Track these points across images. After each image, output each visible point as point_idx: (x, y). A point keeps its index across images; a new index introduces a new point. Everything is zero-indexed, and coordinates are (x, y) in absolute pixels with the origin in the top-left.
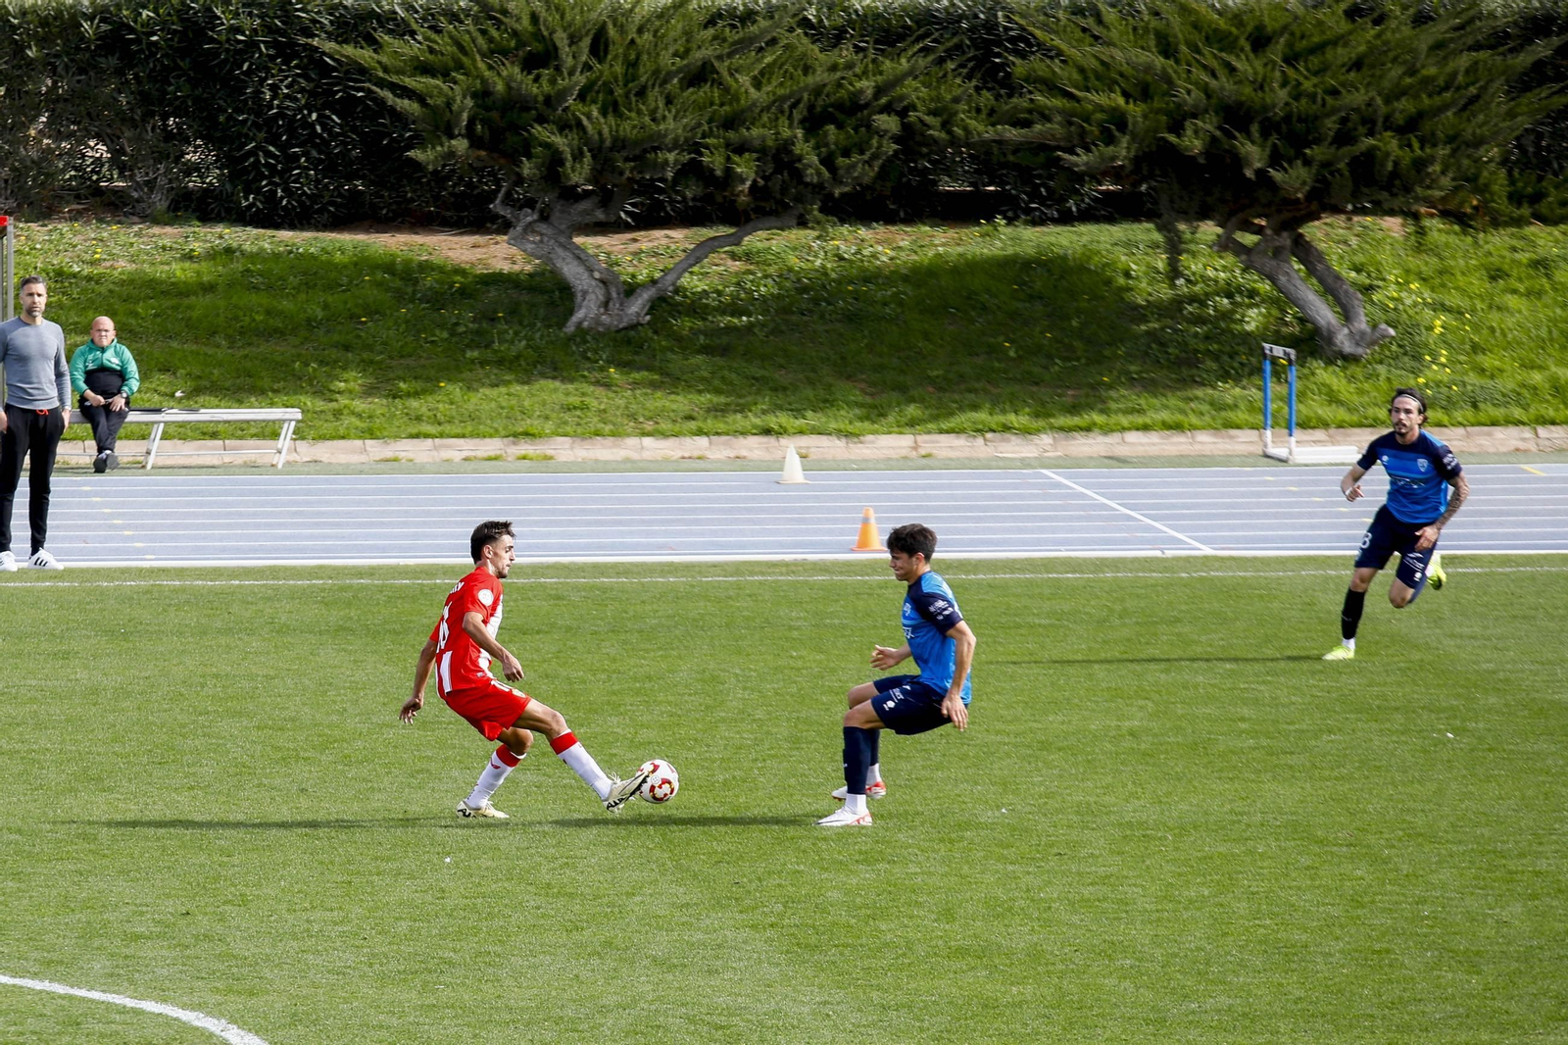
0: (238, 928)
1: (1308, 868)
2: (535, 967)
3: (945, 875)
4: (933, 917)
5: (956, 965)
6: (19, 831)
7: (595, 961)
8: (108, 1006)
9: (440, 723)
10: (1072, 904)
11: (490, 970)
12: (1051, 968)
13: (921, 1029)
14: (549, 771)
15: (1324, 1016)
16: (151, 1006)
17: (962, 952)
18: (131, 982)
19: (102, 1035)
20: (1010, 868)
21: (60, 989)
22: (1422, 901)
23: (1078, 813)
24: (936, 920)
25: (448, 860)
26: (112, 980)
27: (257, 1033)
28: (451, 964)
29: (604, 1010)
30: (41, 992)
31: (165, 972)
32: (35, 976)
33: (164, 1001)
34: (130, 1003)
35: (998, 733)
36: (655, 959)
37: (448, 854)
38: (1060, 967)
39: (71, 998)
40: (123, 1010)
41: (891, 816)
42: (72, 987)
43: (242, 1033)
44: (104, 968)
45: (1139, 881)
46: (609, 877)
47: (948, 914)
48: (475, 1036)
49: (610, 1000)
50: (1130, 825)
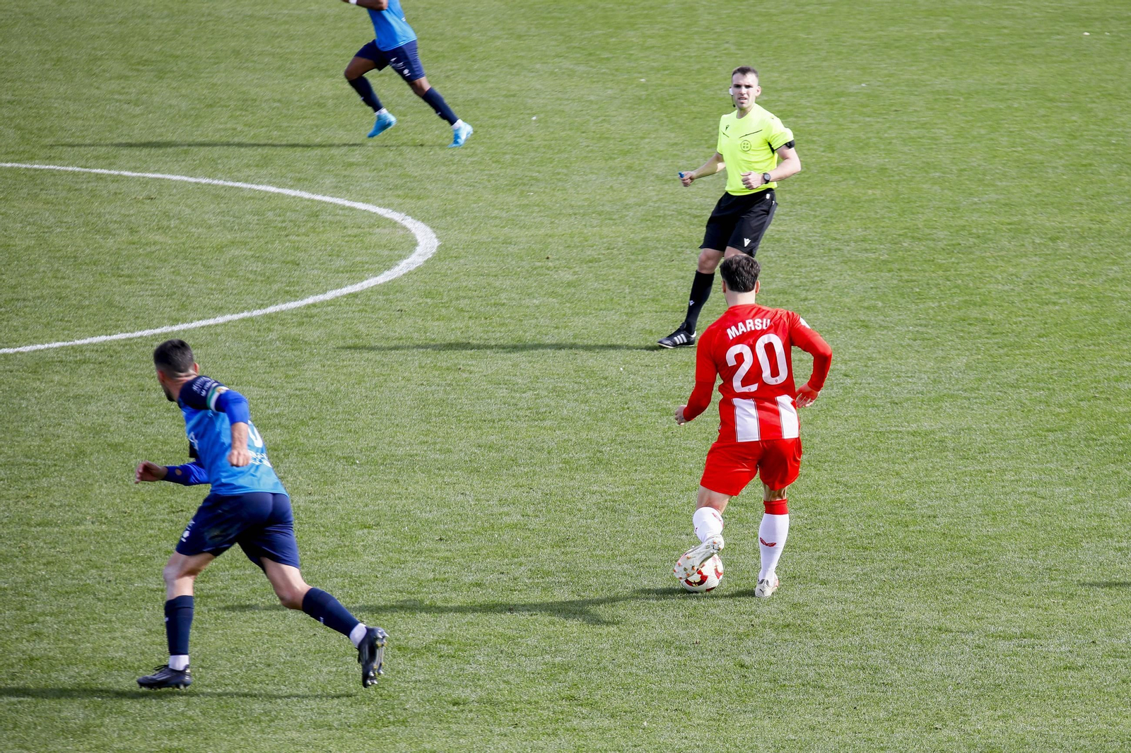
0: (410, 159)
1: (1044, 116)
2: (587, 182)
3: (829, 124)
4: (822, 149)
5: (835, 178)
6: (279, 101)
7: (622, 178)
8: (335, 205)
9: (529, 36)
10: (904, 140)
11: (560, 184)
12: (891, 179)
13: (815, 217)
14: (593, 63)
15: (1052, 204)
16: (360, 206)
17: (839, 170)
18: (348, 191)
19: (331, 223)
20: (868, 119)
21: (306, 195)
22: (1111, 134)
23: (907, 86)
24: (823, 152)
25: (534, 118)
26: (336, 190)
27: (423, 221)
28: (537, 180)
29: (627, 207)
30: (294, 197)
31: (368, 185)
32: (291, 187)
33: (367, 201)
34: (347, 203)
35: (860, 38)
36: (657, 176)
37: (534, 115)
38: (897, 178)
39: (313, 201)
40: (343, 208)
41: (796, 89)
42: (313, 194)
43: (414, 221)
44: (331, 182)
45: (944, 126)
46: (630, 127)
47: (830, 148)
48: (552, 223)
49: (631, 201)
50: (938, 92)
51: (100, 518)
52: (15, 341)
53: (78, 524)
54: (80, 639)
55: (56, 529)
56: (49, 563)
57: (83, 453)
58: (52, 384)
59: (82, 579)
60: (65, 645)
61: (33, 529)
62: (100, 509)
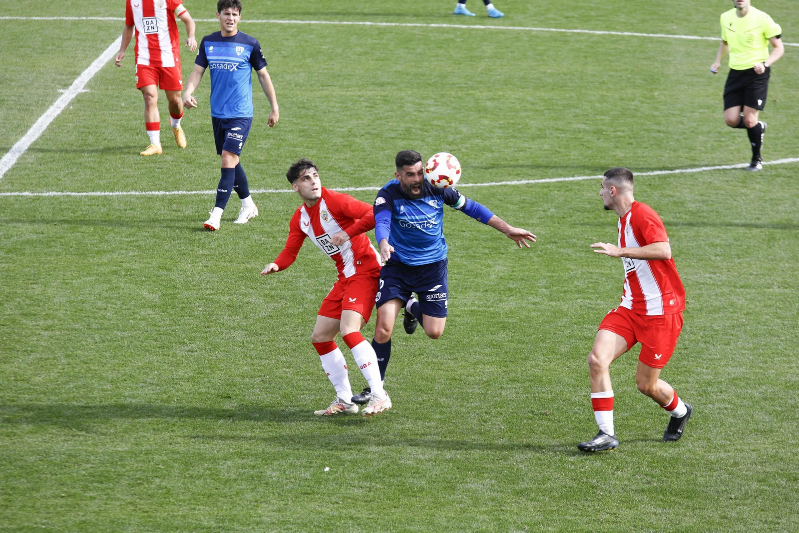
51: (785, 285)
52: (731, 161)
53: (769, 288)
54: (767, 367)
55: (754, 290)
56: (748, 314)
57: (774, 239)
58: (755, 191)
59: (770, 326)
60: (757, 371)
61: (738, 290)
62: (784, 278)
